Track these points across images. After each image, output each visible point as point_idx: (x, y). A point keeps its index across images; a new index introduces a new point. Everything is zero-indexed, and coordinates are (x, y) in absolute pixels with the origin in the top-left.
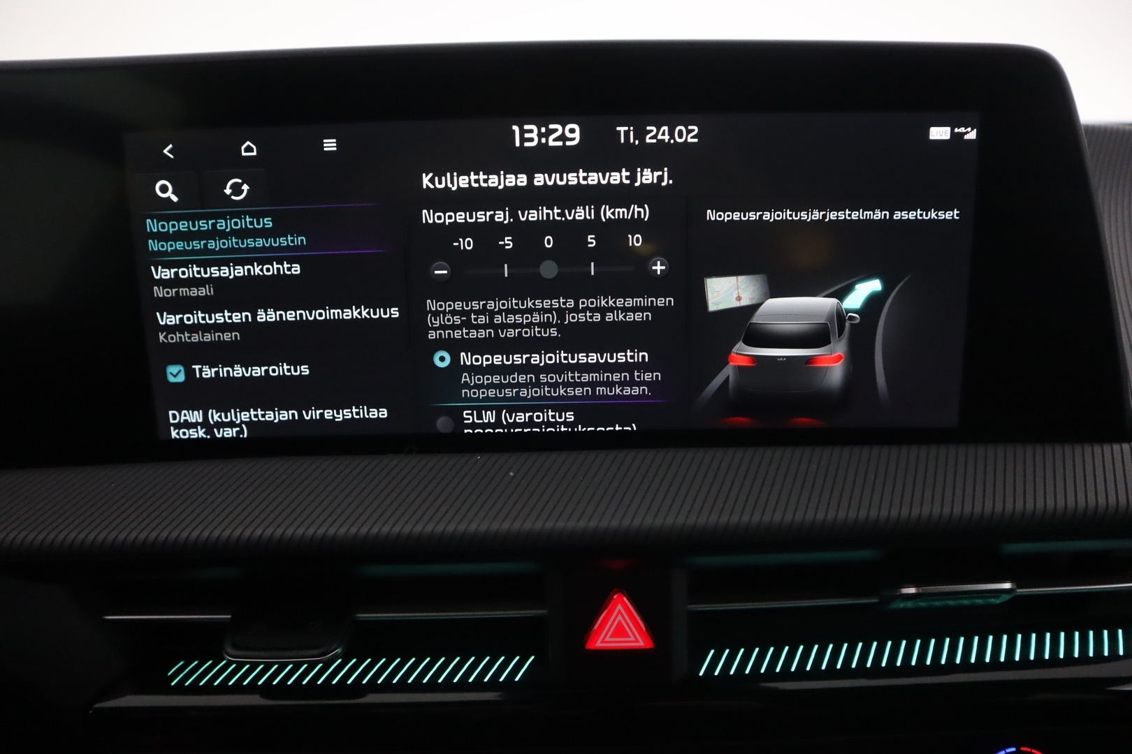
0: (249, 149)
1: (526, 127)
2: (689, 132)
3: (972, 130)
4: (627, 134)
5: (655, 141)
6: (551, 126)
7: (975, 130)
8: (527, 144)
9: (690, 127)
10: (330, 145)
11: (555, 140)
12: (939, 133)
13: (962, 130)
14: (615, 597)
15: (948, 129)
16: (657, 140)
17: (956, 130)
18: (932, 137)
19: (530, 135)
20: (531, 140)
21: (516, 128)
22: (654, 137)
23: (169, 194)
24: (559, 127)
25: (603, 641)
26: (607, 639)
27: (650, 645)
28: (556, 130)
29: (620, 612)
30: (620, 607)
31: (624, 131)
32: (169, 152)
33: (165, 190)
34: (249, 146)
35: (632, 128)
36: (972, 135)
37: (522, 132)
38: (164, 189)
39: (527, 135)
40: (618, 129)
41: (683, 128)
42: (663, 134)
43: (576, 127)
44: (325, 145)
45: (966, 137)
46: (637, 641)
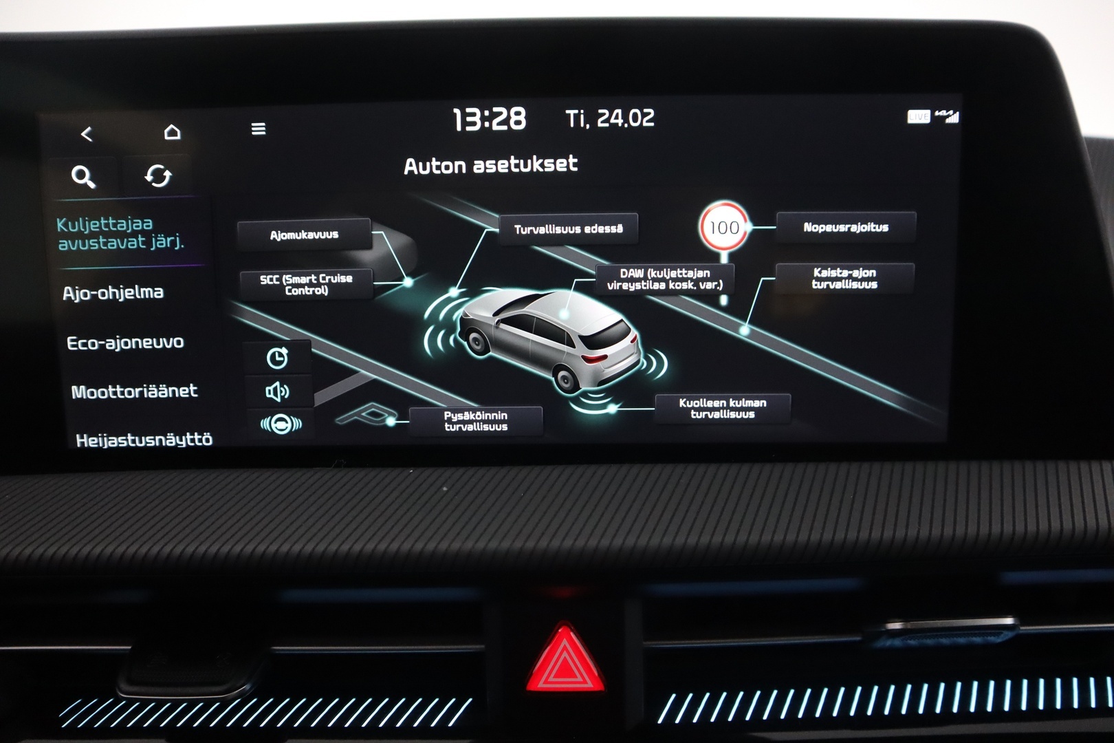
0: (173, 133)
1: (468, 110)
2: (644, 115)
3: (954, 113)
4: (577, 117)
5: (607, 125)
6: (495, 109)
7: (958, 113)
8: (469, 129)
9: (645, 110)
10: (259, 129)
11: (499, 124)
12: (918, 117)
13: (943, 113)
14: (560, 631)
15: (928, 112)
16: (610, 124)
17: (937, 113)
18: (910, 121)
19: (472, 119)
20: (474, 124)
21: (457, 111)
22: (607, 121)
23: (87, 180)
24: (503, 110)
25: (546, 682)
26: (551, 679)
27: (600, 687)
28: (500, 114)
29: (565, 648)
30: (565, 642)
31: (574, 114)
32: (87, 135)
33: (83, 176)
34: (173, 129)
35: (582, 111)
36: (954, 118)
37: (464, 115)
38: (81, 175)
39: (469, 119)
40: (567, 112)
41: (637, 111)
42: (617, 118)
43: (522, 110)
44: (253, 129)
45: (948, 121)
46: (585, 682)
